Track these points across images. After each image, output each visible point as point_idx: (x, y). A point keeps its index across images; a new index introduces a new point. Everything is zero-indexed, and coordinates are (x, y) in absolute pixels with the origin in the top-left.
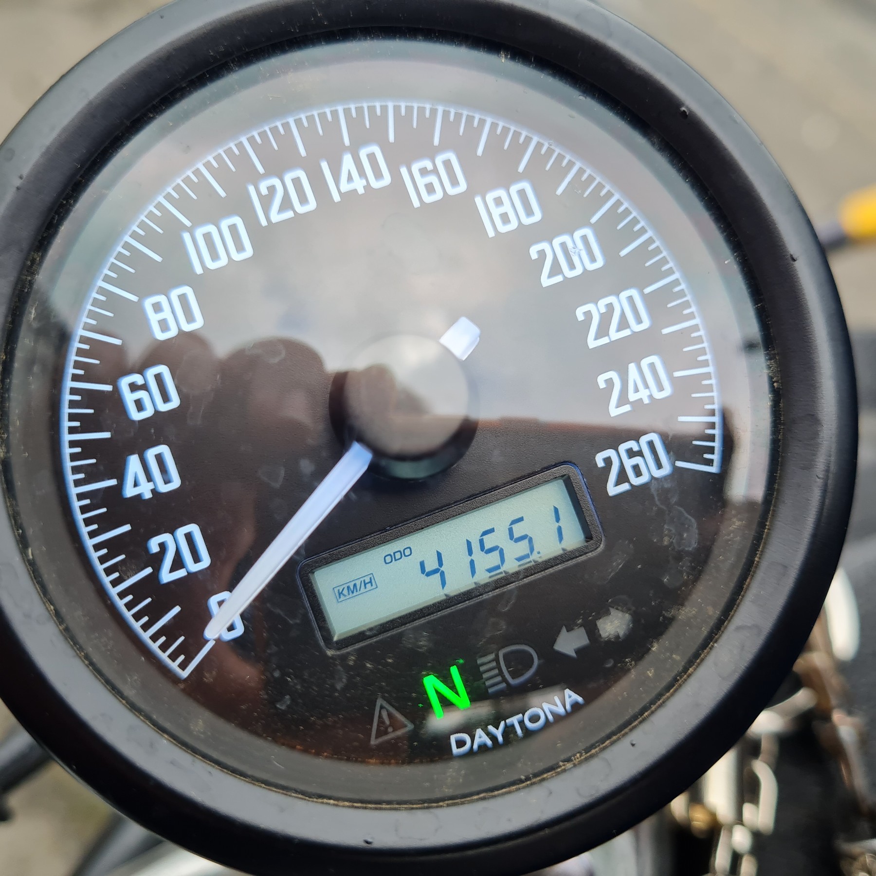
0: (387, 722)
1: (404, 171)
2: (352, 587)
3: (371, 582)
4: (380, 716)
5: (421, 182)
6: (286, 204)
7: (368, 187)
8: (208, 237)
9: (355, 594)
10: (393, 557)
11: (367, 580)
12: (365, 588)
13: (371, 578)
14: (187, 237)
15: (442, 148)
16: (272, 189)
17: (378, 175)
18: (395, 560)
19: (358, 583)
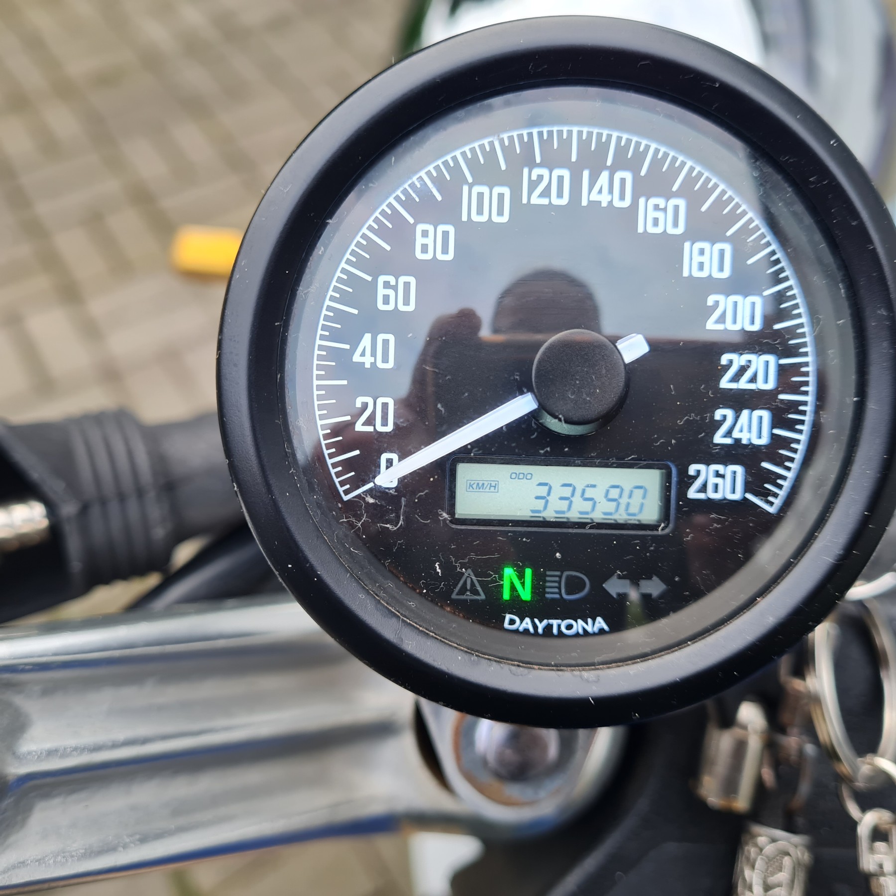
0: (469, 587)
1: (642, 201)
2: (480, 485)
3: (495, 487)
4: (465, 582)
5: (652, 214)
6: (546, 193)
7: (611, 202)
8: (480, 196)
9: (481, 490)
10: (518, 476)
11: (493, 484)
12: (490, 489)
13: (496, 484)
14: (465, 189)
15: (677, 195)
16: (540, 178)
17: (622, 197)
18: (519, 479)
19: (486, 483)
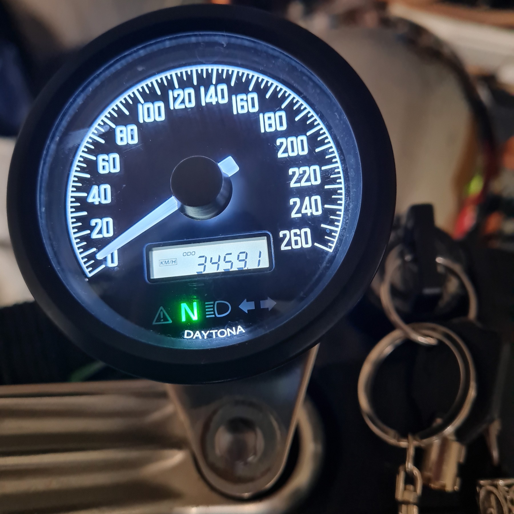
0: (162, 317)
1: (234, 97)
2: (167, 262)
4: (160, 314)
5: (240, 104)
6: (183, 102)
7: (217, 102)
8: (148, 108)
9: (167, 265)
12: (172, 263)
13: (175, 260)
14: (140, 107)
15: (252, 92)
16: (179, 95)
17: (223, 98)
18: (188, 255)
19: (170, 261)
